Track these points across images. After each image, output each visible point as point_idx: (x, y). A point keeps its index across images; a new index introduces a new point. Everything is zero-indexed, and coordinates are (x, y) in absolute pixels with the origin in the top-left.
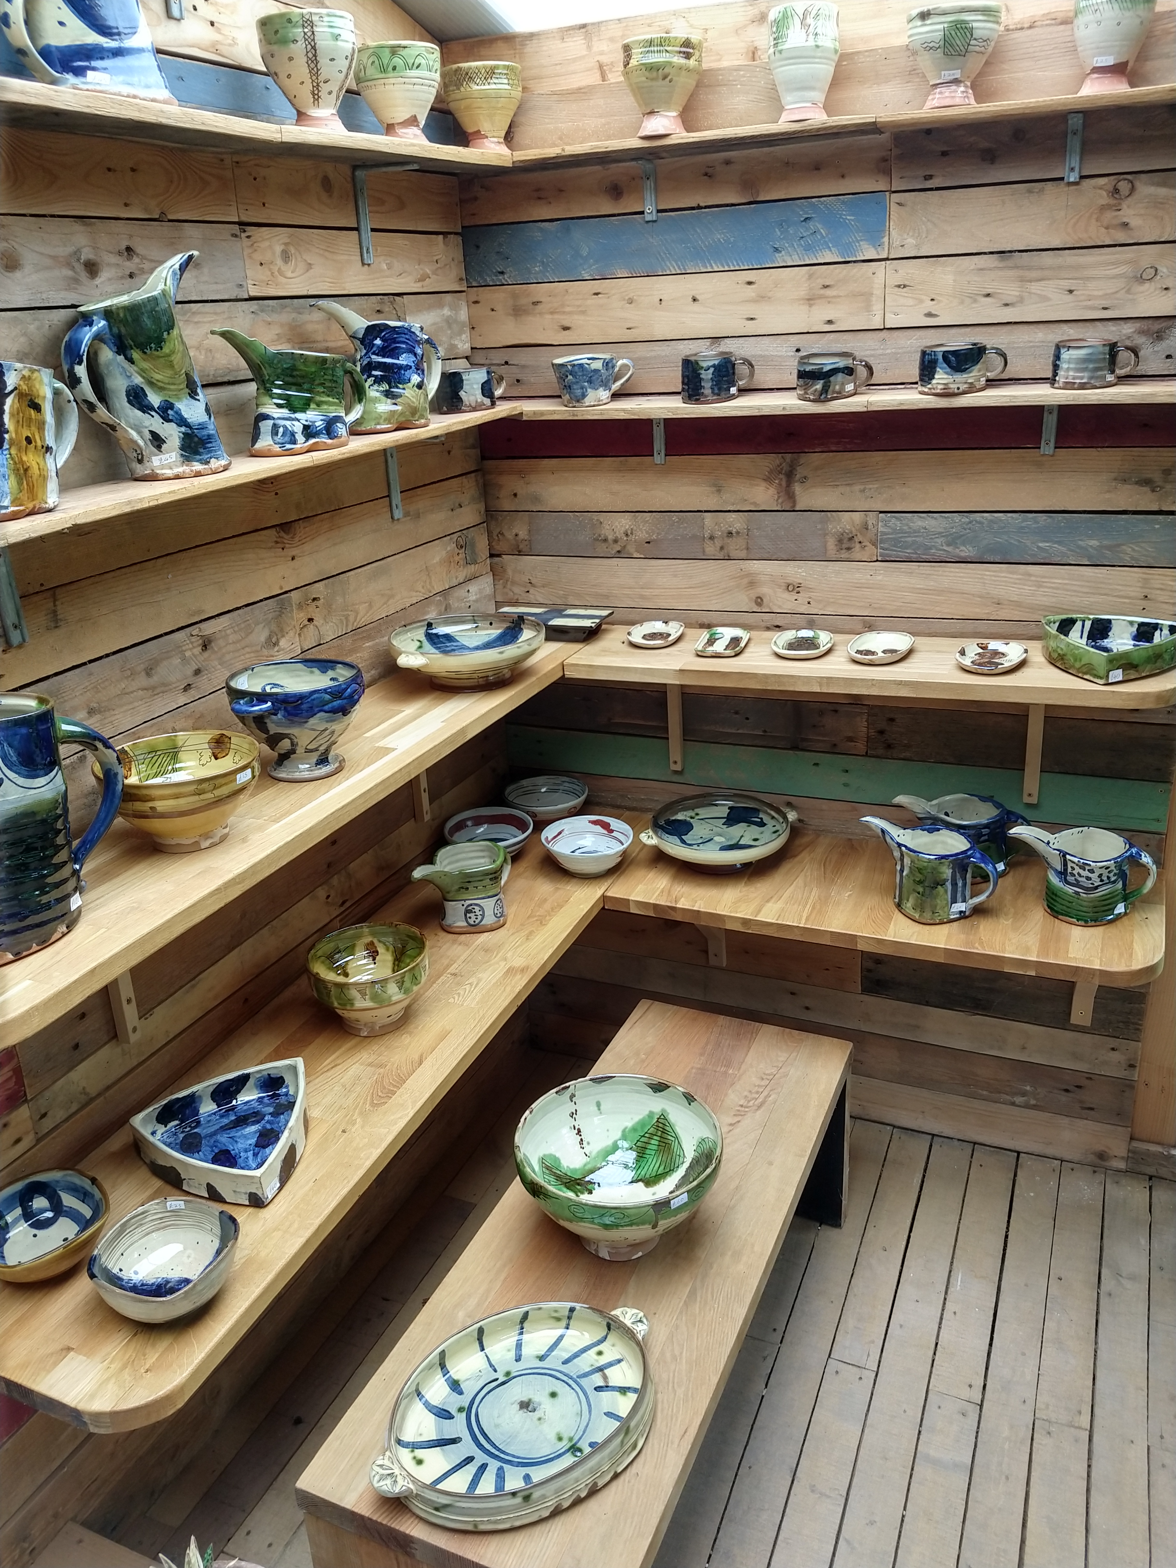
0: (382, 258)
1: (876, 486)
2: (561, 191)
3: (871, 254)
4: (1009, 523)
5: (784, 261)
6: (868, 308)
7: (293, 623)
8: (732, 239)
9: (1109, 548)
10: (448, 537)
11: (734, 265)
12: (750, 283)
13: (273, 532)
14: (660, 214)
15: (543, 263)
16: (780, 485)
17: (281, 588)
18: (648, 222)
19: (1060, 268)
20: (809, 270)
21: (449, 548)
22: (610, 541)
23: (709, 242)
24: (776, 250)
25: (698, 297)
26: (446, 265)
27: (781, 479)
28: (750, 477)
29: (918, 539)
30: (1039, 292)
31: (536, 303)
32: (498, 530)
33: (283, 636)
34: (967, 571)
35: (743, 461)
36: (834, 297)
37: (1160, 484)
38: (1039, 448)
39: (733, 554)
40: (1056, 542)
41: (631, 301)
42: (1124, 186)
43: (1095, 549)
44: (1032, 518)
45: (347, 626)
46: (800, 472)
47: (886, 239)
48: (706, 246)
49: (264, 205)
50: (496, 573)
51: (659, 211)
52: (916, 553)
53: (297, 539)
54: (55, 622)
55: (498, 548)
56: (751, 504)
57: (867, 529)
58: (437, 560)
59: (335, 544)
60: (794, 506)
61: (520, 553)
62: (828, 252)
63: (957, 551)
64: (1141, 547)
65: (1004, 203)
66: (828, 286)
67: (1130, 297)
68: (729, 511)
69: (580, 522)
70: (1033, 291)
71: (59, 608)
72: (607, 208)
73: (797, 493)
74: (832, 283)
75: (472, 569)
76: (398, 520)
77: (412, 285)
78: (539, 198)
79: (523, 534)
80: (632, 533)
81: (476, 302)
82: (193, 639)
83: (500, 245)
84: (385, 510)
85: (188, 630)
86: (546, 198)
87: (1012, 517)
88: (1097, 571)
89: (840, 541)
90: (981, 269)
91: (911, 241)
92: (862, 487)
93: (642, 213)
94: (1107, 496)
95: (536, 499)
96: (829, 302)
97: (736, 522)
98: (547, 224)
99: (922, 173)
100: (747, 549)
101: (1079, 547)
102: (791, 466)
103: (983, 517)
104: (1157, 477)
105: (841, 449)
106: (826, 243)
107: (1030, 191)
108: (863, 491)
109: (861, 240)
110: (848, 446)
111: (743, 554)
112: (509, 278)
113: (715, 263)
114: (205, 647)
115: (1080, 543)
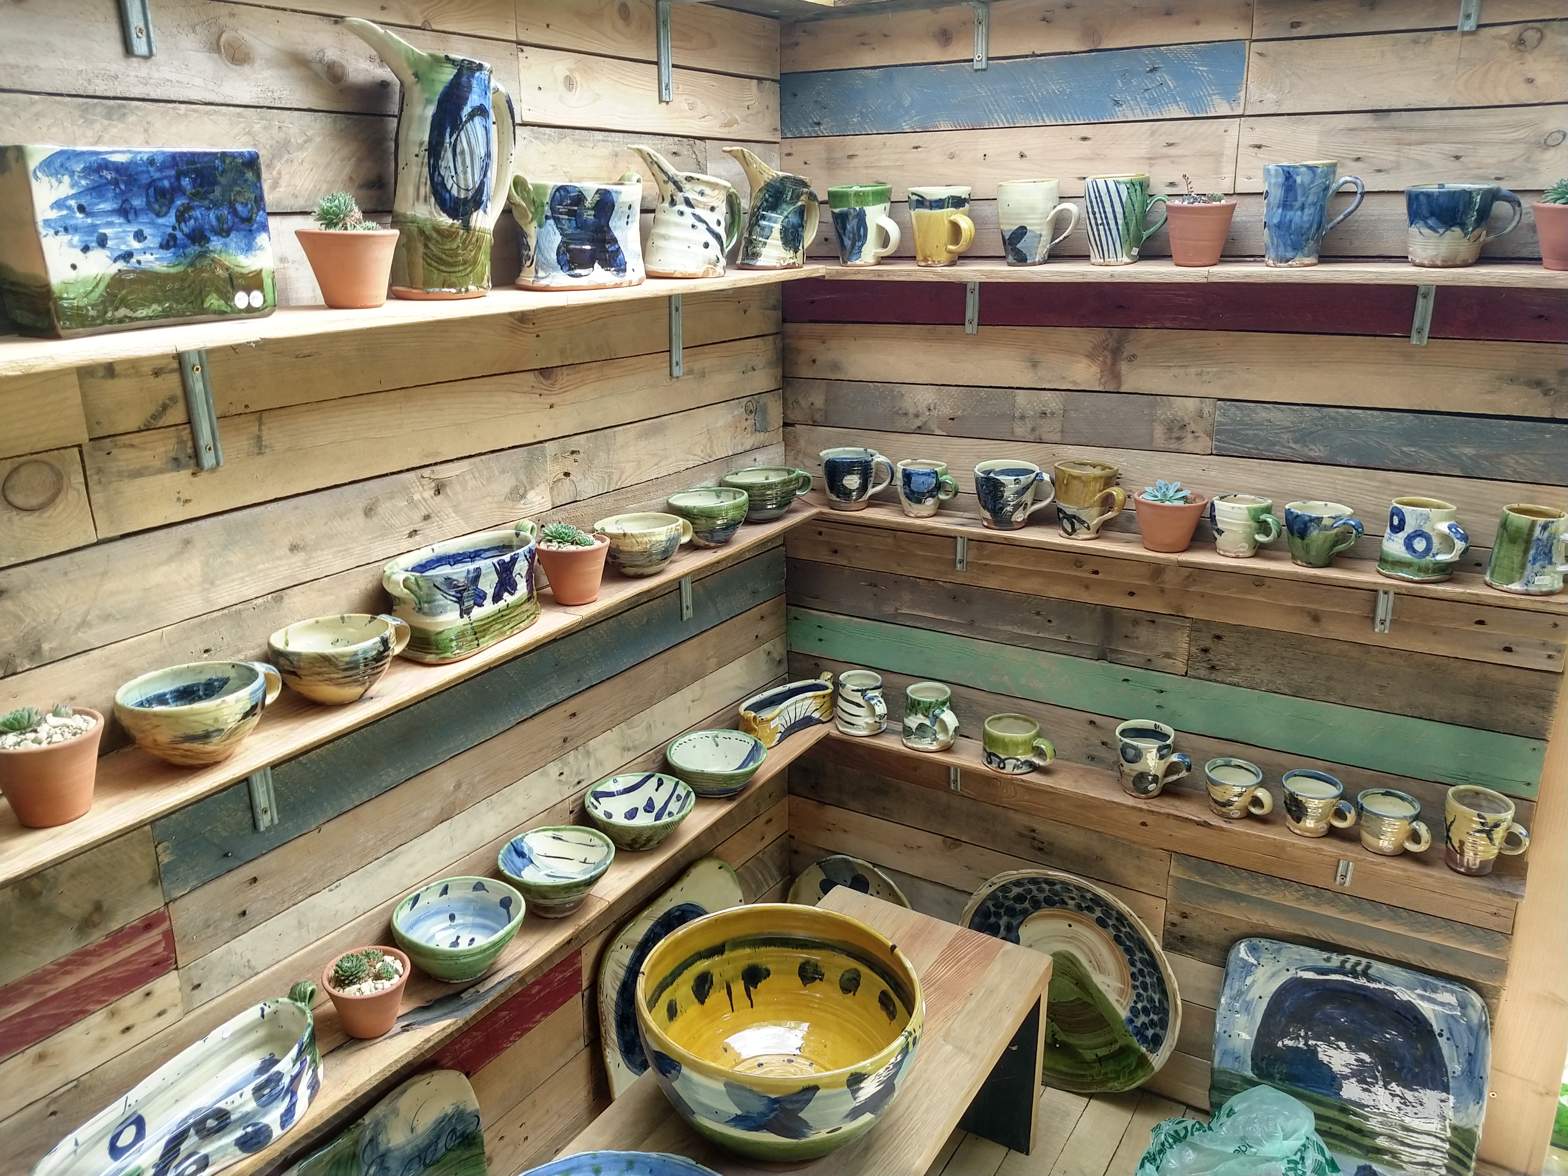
0: (685, 97)
1: (1215, 370)
2: (885, 36)
3: (1224, 110)
4: (1369, 422)
5: (1124, 115)
6: (1217, 172)
7: (545, 475)
8: (1068, 91)
9: (1485, 458)
10: (737, 401)
11: (1068, 119)
12: (1085, 139)
13: (530, 376)
14: (990, 62)
15: (862, 113)
16: (1105, 363)
17: (535, 436)
18: (977, 70)
19: (1446, 129)
20: (1152, 126)
21: (736, 413)
22: (911, 416)
23: (1042, 93)
24: (1117, 103)
25: (1026, 153)
26: (759, 112)
27: (1106, 357)
28: (1071, 352)
29: (1260, 433)
30: (1419, 157)
31: (850, 157)
32: (794, 398)
33: (532, 488)
34: (1316, 473)
35: (1066, 335)
36: (1179, 156)
37: (1555, 386)
38: (1409, 337)
39: (1045, 437)
40: (1425, 448)
41: (952, 156)
42: (1531, 36)
43: (1470, 458)
44: (1397, 417)
45: (609, 484)
46: (1129, 349)
47: (1242, 94)
48: (1038, 98)
49: (548, 26)
50: (788, 442)
51: (989, 59)
52: (1257, 449)
53: (558, 386)
54: (259, 446)
55: (793, 416)
56: (1070, 382)
57: (1202, 417)
58: (721, 423)
59: (602, 396)
60: (1119, 386)
61: (815, 424)
62: (1175, 107)
63: (1306, 449)
64: (1526, 459)
65: (1383, 53)
66: (1171, 144)
67: (1530, 166)
68: (1044, 389)
69: (880, 393)
70: (1412, 156)
71: (264, 433)
72: (933, 54)
73: (1123, 372)
74: (1177, 141)
75: (761, 437)
76: (678, 377)
77: (717, 129)
78: (863, 44)
79: (819, 402)
80: (935, 408)
81: (789, 154)
82: (424, 481)
83: (819, 93)
84: (664, 365)
85: (419, 472)
86: (870, 44)
87: (1373, 415)
88: (1472, 484)
89: (1170, 429)
90: (1351, 130)
91: (1271, 96)
92: (1199, 370)
93: (972, 60)
94: (1489, 397)
95: (835, 366)
96: (1172, 162)
97: (1052, 401)
98: (868, 71)
99: (1289, 18)
100: (1062, 432)
101: (1450, 454)
102: (1118, 342)
103: (1338, 412)
104: (1552, 379)
105: (1177, 326)
106: (1174, 96)
107: (1415, 42)
108: (1200, 374)
109: (1214, 94)
110: (1185, 324)
111: (1057, 437)
112: (825, 129)
113: (1048, 116)
114: (438, 492)
115: (1452, 450)
